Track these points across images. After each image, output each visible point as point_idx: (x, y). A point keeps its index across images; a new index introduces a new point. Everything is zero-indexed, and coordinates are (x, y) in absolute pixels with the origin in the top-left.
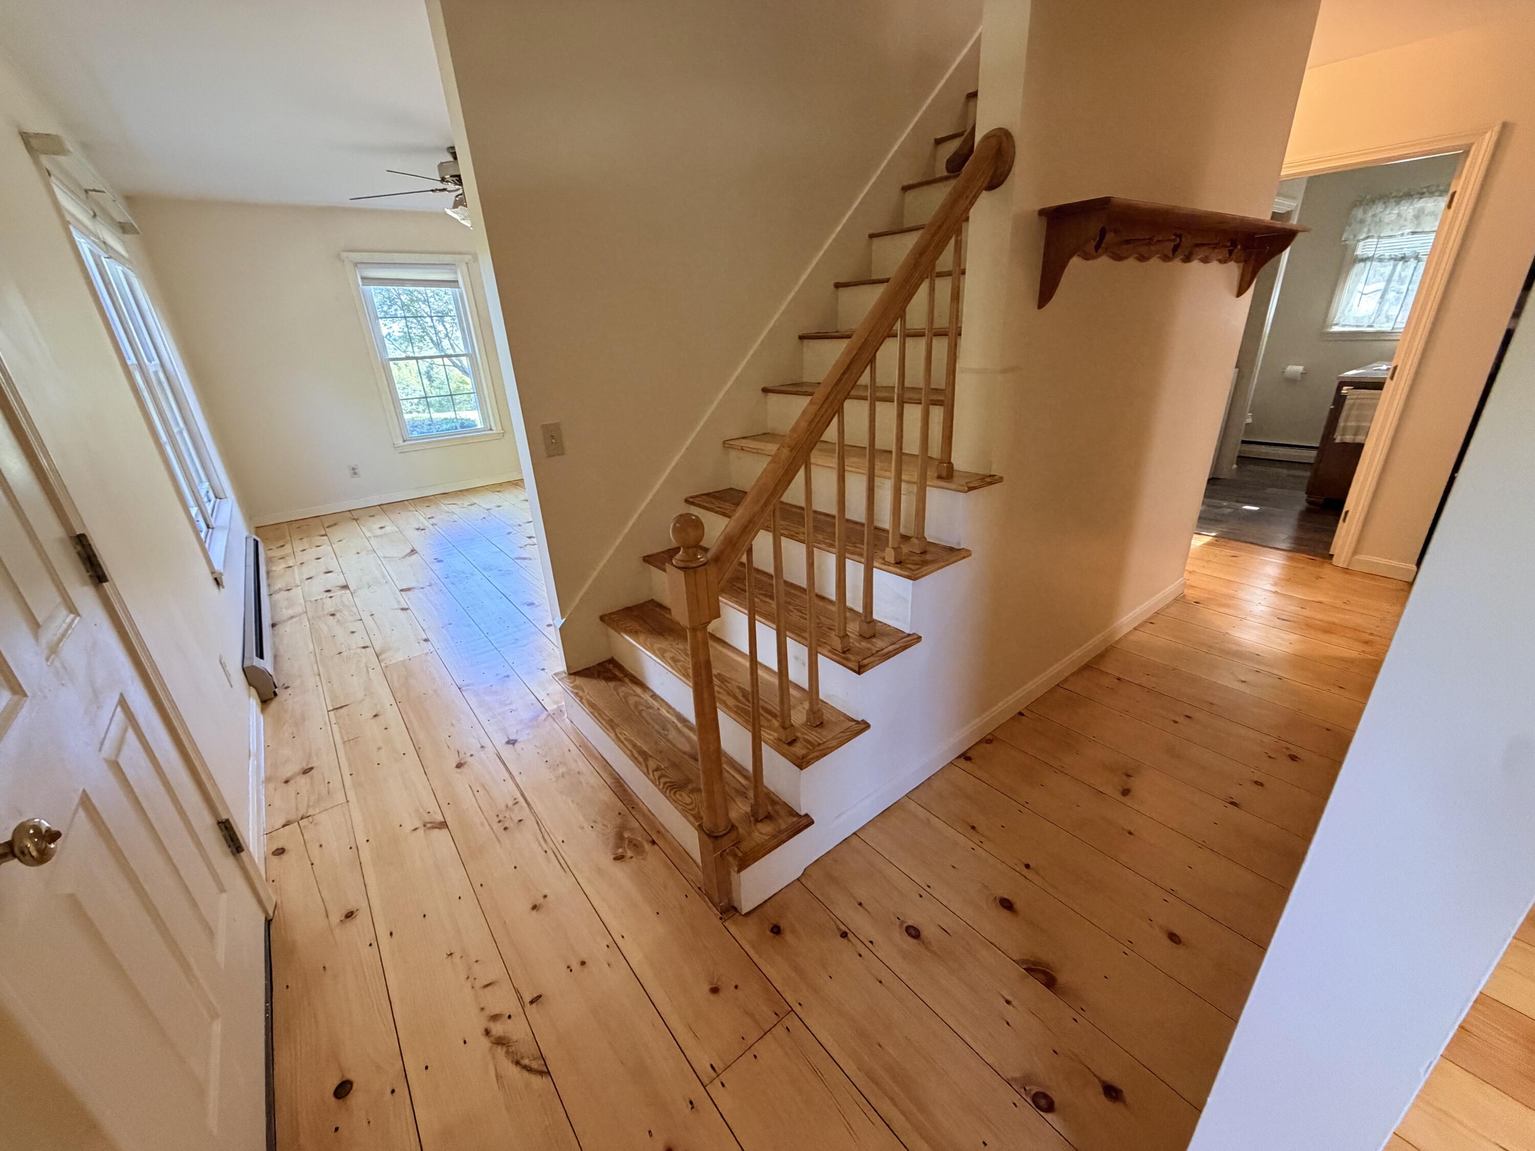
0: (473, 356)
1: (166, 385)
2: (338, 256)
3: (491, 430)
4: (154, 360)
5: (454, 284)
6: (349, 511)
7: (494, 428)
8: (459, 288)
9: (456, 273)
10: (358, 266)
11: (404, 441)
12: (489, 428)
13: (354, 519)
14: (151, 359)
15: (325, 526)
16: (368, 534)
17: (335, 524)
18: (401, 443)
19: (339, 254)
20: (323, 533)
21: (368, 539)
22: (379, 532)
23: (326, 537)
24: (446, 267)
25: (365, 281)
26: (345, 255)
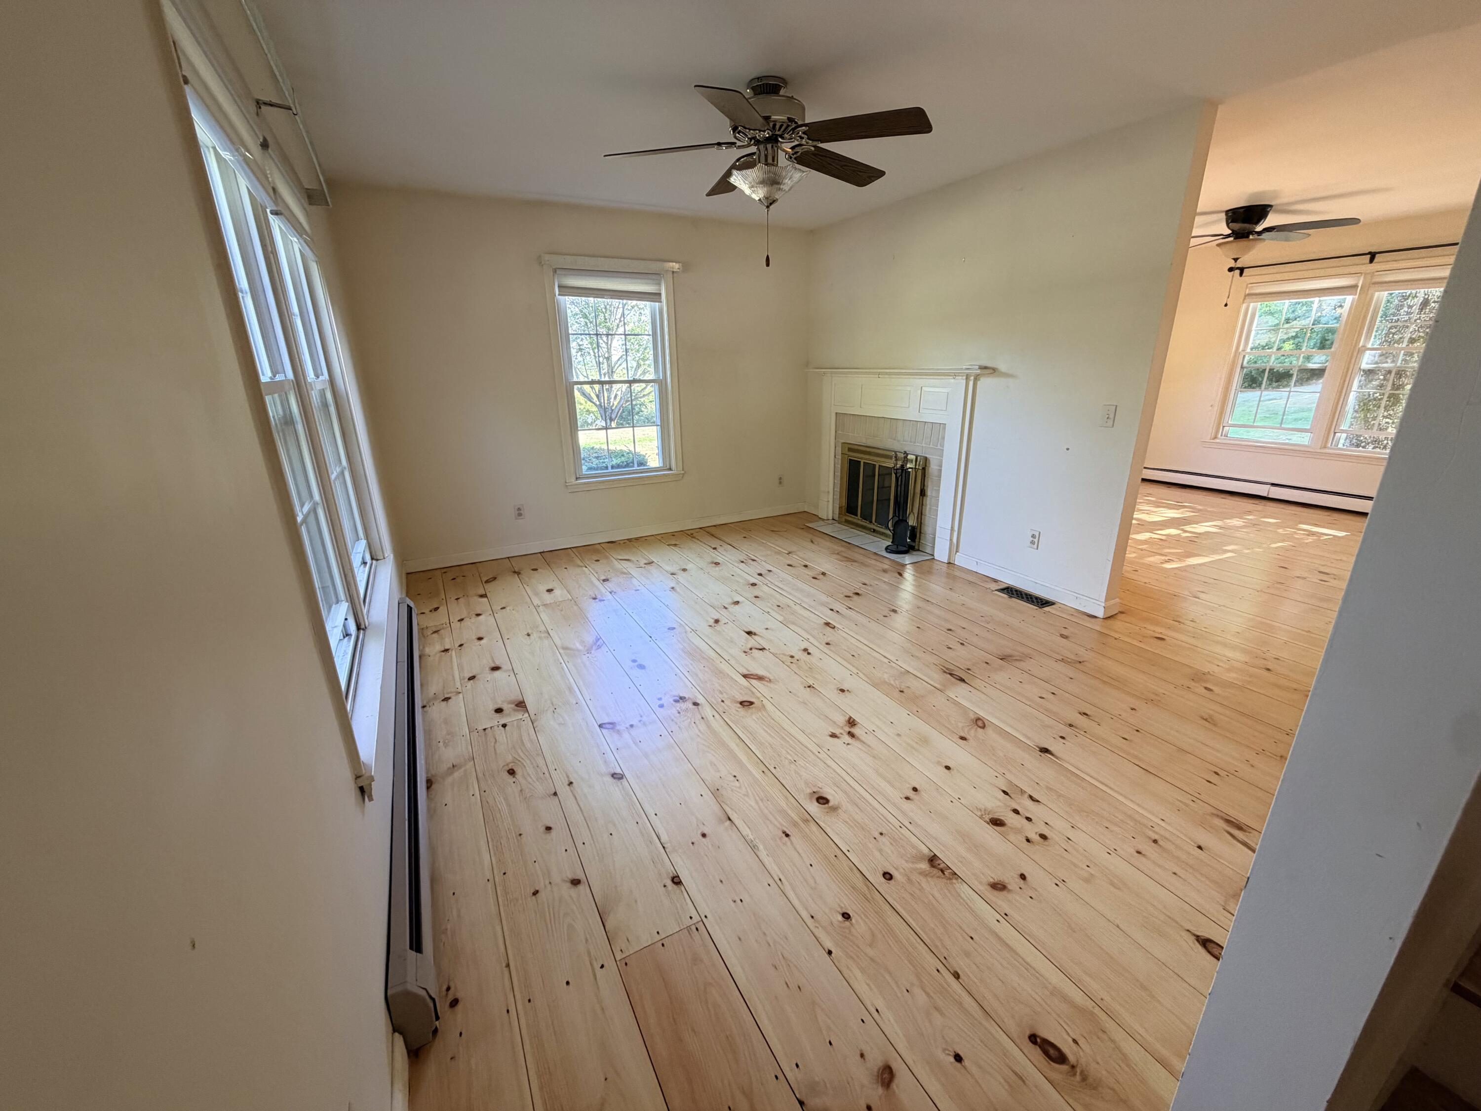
0: (664, 382)
1: (332, 409)
2: (540, 261)
3: (670, 469)
4: (322, 375)
5: (657, 297)
6: (508, 558)
7: (673, 466)
8: (661, 302)
9: (659, 284)
10: (558, 272)
11: (577, 479)
12: (668, 467)
13: (515, 572)
14: (319, 372)
15: (485, 579)
16: (536, 601)
17: (495, 578)
18: (573, 480)
19: (540, 256)
20: (482, 592)
21: (536, 607)
22: (548, 598)
23: (485, 599)
24: (650, 276)
25: (563, 290)
26: (547, 257)
